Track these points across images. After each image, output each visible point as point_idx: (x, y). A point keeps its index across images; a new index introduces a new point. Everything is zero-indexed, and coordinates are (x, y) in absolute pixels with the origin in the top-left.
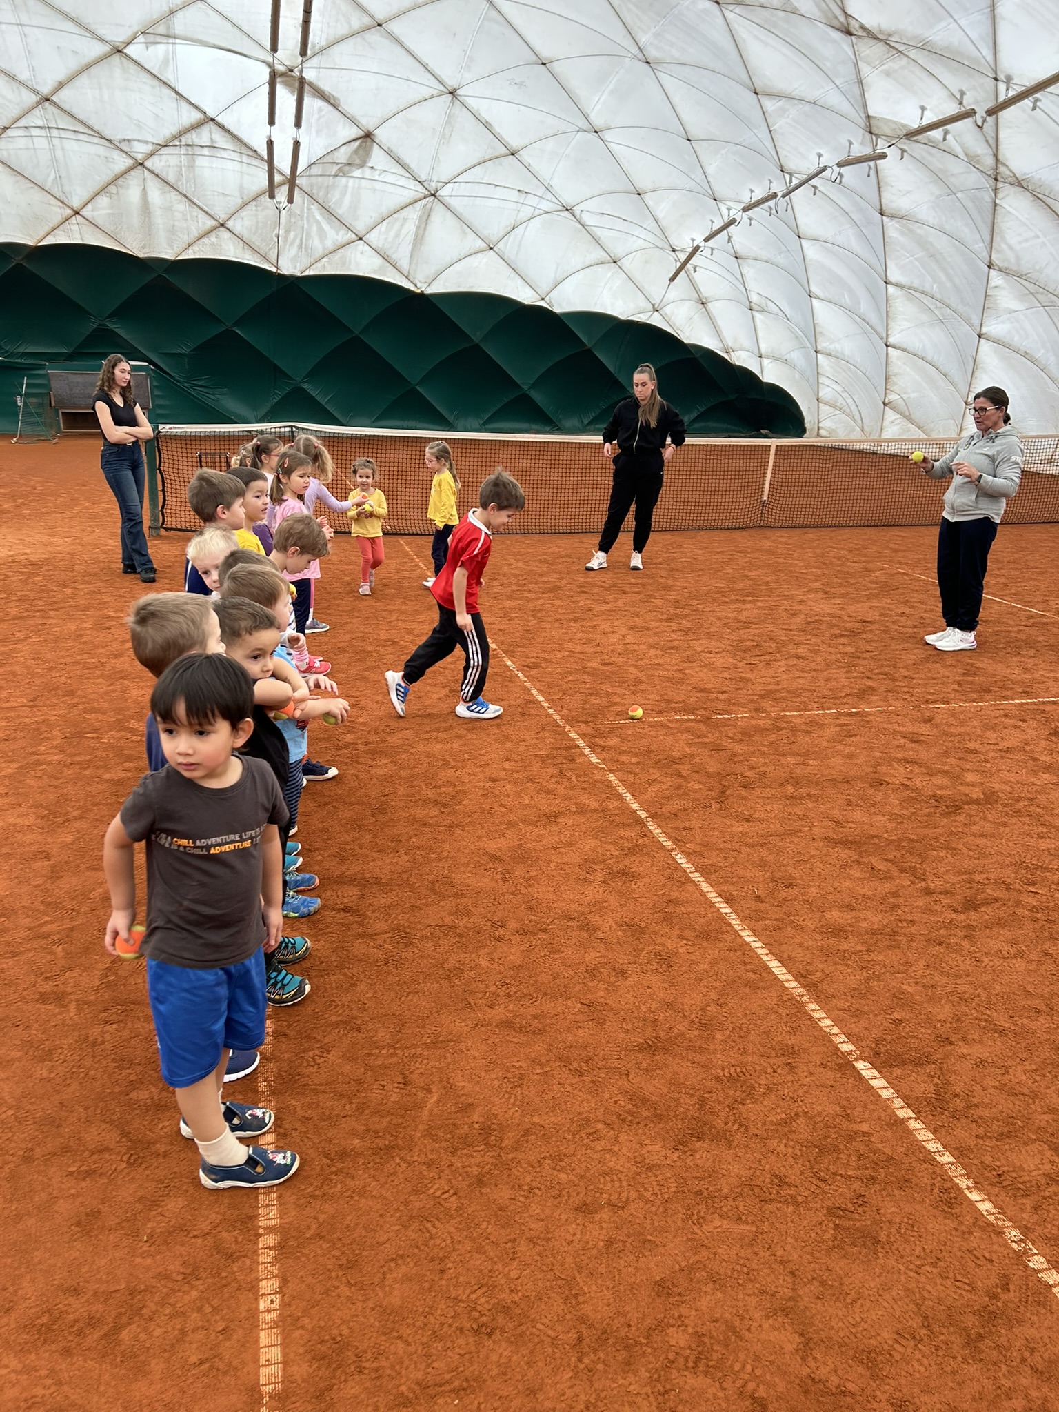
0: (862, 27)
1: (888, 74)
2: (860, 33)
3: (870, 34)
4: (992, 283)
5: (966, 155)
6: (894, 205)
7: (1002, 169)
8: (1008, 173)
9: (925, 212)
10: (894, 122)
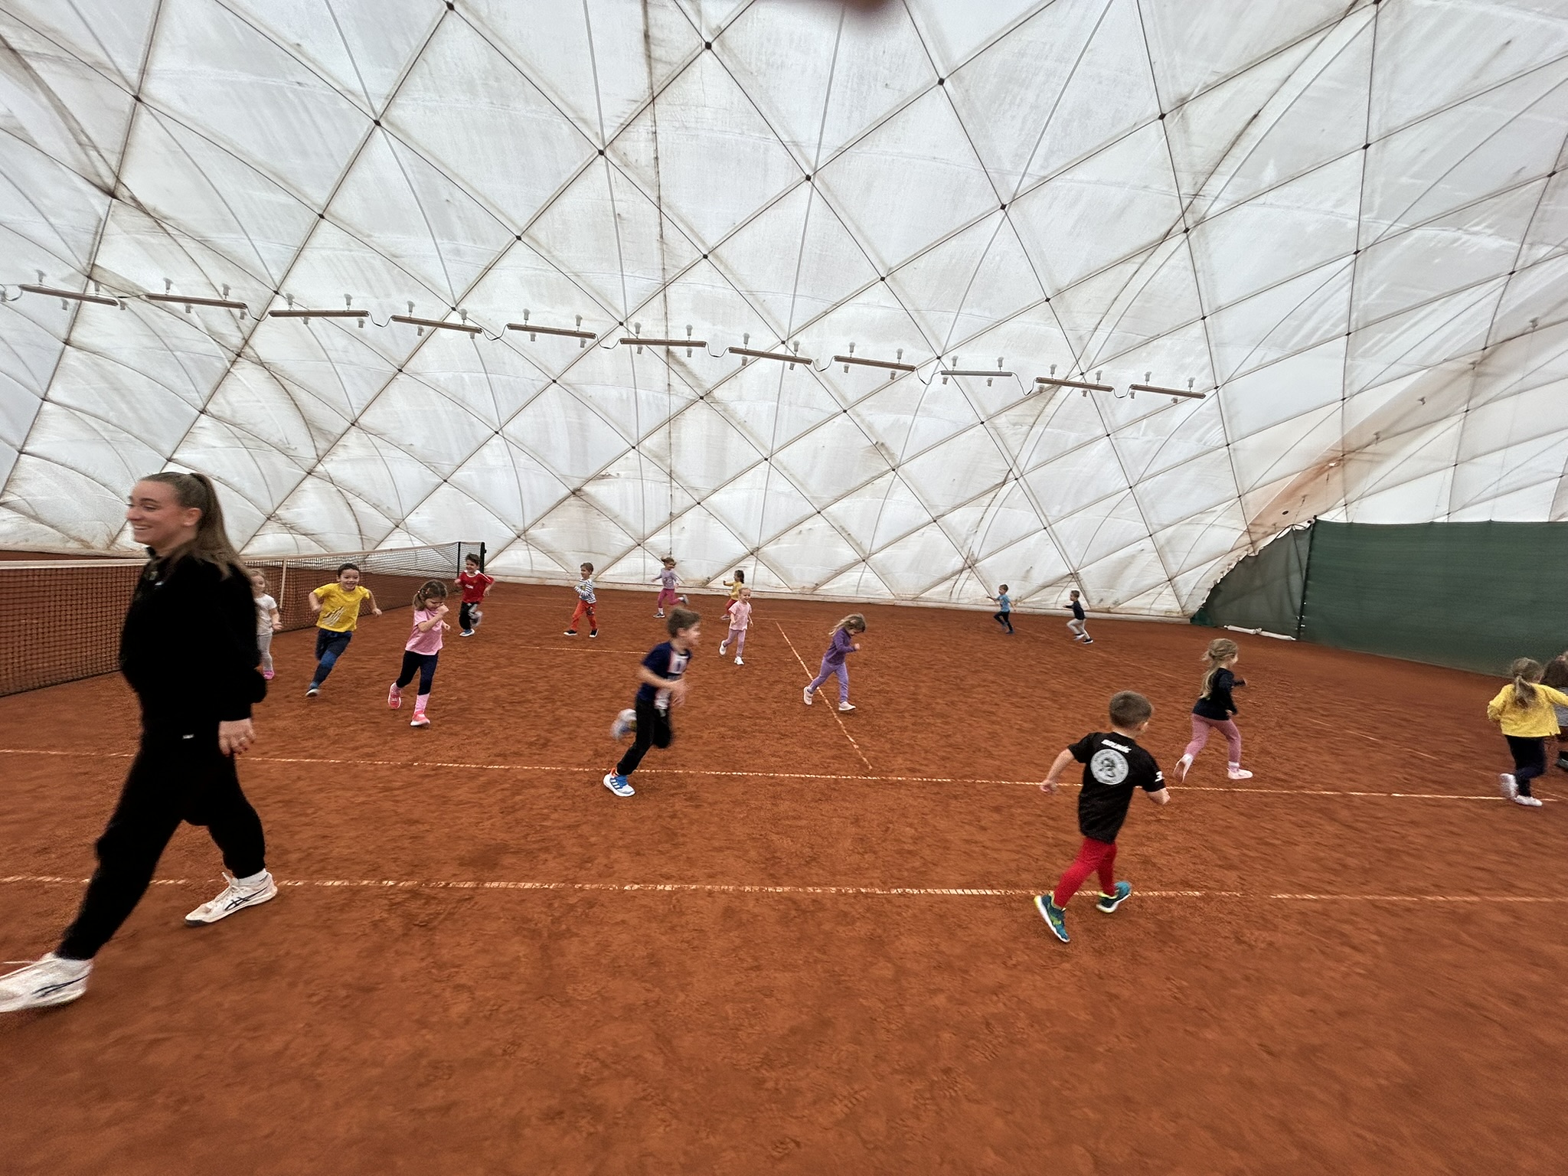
0: (134, 199)
1: (139, 243)
2: (129, 201)
3: (139, 206)
4: (198, 424)
5: (208, 330)
6: (84, 340)
7: (247, 350)
8: (253, 354)
9: (124, 355)
10: (125, 280)
